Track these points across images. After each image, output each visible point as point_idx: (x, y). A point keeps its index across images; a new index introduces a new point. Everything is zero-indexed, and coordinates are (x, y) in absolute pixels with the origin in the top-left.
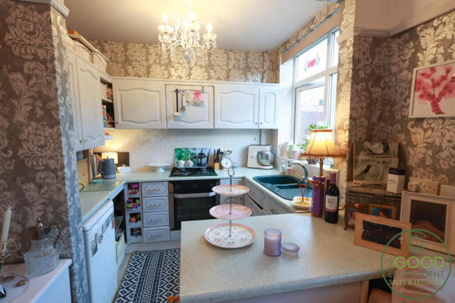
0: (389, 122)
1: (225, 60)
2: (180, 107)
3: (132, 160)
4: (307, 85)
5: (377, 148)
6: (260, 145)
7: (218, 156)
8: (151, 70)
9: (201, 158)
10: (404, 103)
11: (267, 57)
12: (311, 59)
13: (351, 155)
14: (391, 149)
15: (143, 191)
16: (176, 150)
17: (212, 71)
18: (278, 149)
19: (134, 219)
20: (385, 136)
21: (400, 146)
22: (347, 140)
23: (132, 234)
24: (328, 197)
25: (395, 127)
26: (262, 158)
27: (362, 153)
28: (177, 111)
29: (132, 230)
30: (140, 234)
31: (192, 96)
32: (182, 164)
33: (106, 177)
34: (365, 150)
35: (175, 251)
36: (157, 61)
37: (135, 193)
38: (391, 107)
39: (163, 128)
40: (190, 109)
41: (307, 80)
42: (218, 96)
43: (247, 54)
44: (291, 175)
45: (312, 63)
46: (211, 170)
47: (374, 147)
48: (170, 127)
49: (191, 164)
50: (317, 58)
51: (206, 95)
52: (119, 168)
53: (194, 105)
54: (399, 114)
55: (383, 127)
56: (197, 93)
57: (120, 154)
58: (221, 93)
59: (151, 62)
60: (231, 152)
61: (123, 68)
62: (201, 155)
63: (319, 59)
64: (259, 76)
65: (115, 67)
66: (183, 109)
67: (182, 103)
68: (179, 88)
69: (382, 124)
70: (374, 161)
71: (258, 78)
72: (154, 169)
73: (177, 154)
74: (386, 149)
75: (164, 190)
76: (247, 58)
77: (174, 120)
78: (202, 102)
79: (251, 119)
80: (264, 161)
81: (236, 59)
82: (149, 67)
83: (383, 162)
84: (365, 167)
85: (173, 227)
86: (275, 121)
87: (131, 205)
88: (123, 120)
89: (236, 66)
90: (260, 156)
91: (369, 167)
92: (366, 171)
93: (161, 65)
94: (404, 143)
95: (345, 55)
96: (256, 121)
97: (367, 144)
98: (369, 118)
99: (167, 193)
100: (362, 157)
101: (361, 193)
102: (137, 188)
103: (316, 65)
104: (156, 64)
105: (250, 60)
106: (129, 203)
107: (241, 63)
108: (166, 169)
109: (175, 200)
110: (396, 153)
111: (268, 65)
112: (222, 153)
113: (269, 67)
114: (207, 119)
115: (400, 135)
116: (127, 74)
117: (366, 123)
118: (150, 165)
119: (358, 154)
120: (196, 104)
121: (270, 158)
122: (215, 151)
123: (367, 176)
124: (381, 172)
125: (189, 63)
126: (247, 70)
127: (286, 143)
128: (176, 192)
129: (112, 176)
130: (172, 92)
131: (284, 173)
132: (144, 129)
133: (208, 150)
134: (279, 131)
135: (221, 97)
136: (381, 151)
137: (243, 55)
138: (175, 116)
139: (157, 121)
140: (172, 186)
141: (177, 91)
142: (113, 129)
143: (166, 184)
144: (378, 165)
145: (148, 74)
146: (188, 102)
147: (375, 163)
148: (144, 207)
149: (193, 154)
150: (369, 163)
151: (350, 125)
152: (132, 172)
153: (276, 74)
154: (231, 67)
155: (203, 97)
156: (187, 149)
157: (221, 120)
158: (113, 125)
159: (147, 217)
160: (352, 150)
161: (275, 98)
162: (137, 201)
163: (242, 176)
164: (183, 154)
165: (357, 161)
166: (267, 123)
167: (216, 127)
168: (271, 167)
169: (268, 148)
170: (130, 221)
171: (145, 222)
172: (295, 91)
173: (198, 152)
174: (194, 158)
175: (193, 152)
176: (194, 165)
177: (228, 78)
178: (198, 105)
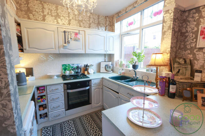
0: (183, 50)
1: (88, 18)
2: (67, 41)
3: (35, 72)
4: (128, 34)
5: (182, 61)
6: (105, 62)
7: (86, 67)
8: (46, 18)
9: (78, 69)
10: (192, 41)
11: (108, 19)
12: (130, 22)
13: (171, 65)
14: (187, 62)
15: (48, 91)
16: (63, 65)
17: (82, 23)
18: (114, 63)
19: (42, 109)
20: (181, 56)
21: (190, 61)
22: (169, 58)
23: (41, 118)
24: (171, 86)
25: (187, 52)
26: (108, 68)
27: (176, 64)
28: (65, 43)
29: (41, 115)
30: (46, 116)
31: (73, 35)
32: (68, 73)
33: (20, 84)
34: (177, 62)
35: (68, 122)
36: (50, 13)
37: (43, 92)
38: (184, 43)
39: (57, 53)
40: (72, 43)
41: (128, 31)
42: (87, 36)
43: (99, 16)
44: (124, 75)
45: (131, 24)
46: (84, 75)
47: (180, 61)
48: (61, 52)
49: (73, 73)
50: (134, 21)
51: (81, 35)
52: (27, 78)
53: (74, 40)
54: (189, 46)
55: (180, 52)
56: (76, 34)
57: (27, 69)
58: (88, 35)
59: (45, 13)
60: (93, 65)
61: (26, 14)
62: (78, 67)
63: (135, 22)
64: (104, 28)
65: (20, 13)
66: (69, 42)
67: (68, 39)
68: (66, 30)
69: (180, 51)
70: (181, 67)
71: (104, 29)
72: (50, 77)
73: (63, 67)
74: (185, 62)
75: (61, 89)
76: (99, 19)
77: (63, 48)
78: (79, 39)
79: (103, 49)
80: (108, 69)
81: (93, 18)
82: (44, 16)
83: (185, 67)
84: (178, 70)
85: (67, 108)
86: (113, 50)
87: (40, 100)
88: (29, 47)
89: (94, 22)
90: (106, 67)
91: (179, 70)
92: (178, 72)
93: (52, 16)
94: (192, 59)
95: (167, 17)
96: (105, 50)
97: (177, 60)
98: (176, 48)
99: (63, 90)
100: (176, 65)
101: (184, 82)
102: (44, 89)
103: (133, 24)
104: (49, 15)
105: (100, 19)
106: (38, 99)
107: (96, 20)
108: (58, 76)
109: (68, 93)
110: (189, 64)
111: (108, 23)
112: (88, 66)
113: (109, 24)
114: (82, 49)
115: (189, 55)
116: (29, 18)
117: (175, 50)
118: (49, 74)
119: (174, 64)
120: (75, 40)
121: (111, 68)
122: (84, 65)
123: (179, 74)
124: (185, 72)
125: (69, 17)
126: (99, 25)
127: (118, 61)
128: (68, 89)
129: (24, 83)
130: (62, 32)
131: (121, 74)
132: (43, 53)
133: (80, 65)
134: (115, 55)
135: (89, 37)
136: (183, 62)
137: (97, 16)
138: (64, 46)
139: (53, 48)
140: (66, 85)
141: (65, 32)
142: (22, 53)
143: (62, 85)
144: (183, 69)
145: (44, 20)
146: (71, 38)
147: (182, 68)
148: (49, 100)
149: (73, 67)
150: (179, 68)
151: (171, 50)
152: (36, 79)
153: (112, 28)
154: (91, 22)
155: (79, 36)
156: (69, 64)
157: (89, 49)
158: (22, 50)
159: (51, 105)
160: (171, 62)
161: (113, 39)
162: (44, 97)
163: (102, 77)
164: (67, 68)
165: (174, 68)
166: (110, 51)
167: (86, 53)
168: (112, 72)
169: (111, 63)
170: (39, 110)
171: (49, 109)
172: (122, 36)
173: (75, 66)
174: (73, 69)
175: (73, 66)
176: (74, 73)
177: (89, 27)
178: (77, 41)
